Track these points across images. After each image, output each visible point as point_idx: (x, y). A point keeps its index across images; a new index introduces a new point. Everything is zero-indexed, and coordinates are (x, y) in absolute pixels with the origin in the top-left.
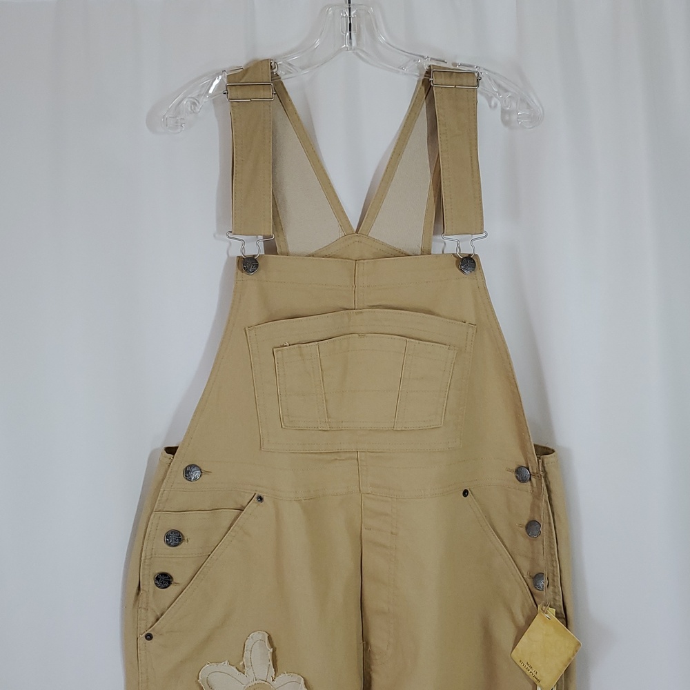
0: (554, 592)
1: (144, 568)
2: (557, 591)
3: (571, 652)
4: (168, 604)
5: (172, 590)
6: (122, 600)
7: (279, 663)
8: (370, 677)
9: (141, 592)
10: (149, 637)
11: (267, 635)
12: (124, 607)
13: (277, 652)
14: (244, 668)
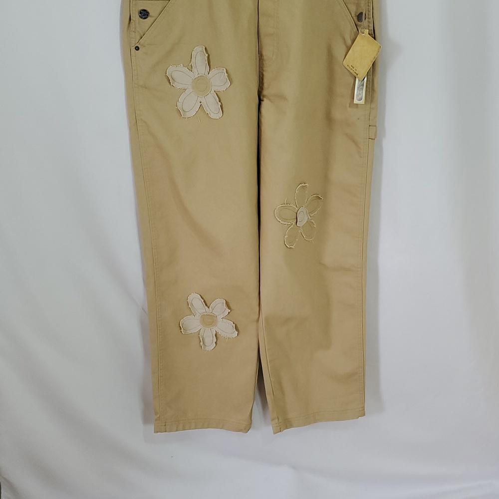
0: (369, 22)
1: (132, 7)
2: (370, 20)
3: (376, 53)
4: (147, 28)
5: (149, 20)
6: (120, 28)
7: (211, 63)
8: (263, 75)
9: (132, 21)
10: (137, 48)
11: (204, 47)
12: (122, 31)
13: (210, 57)
14: (192, 68)
